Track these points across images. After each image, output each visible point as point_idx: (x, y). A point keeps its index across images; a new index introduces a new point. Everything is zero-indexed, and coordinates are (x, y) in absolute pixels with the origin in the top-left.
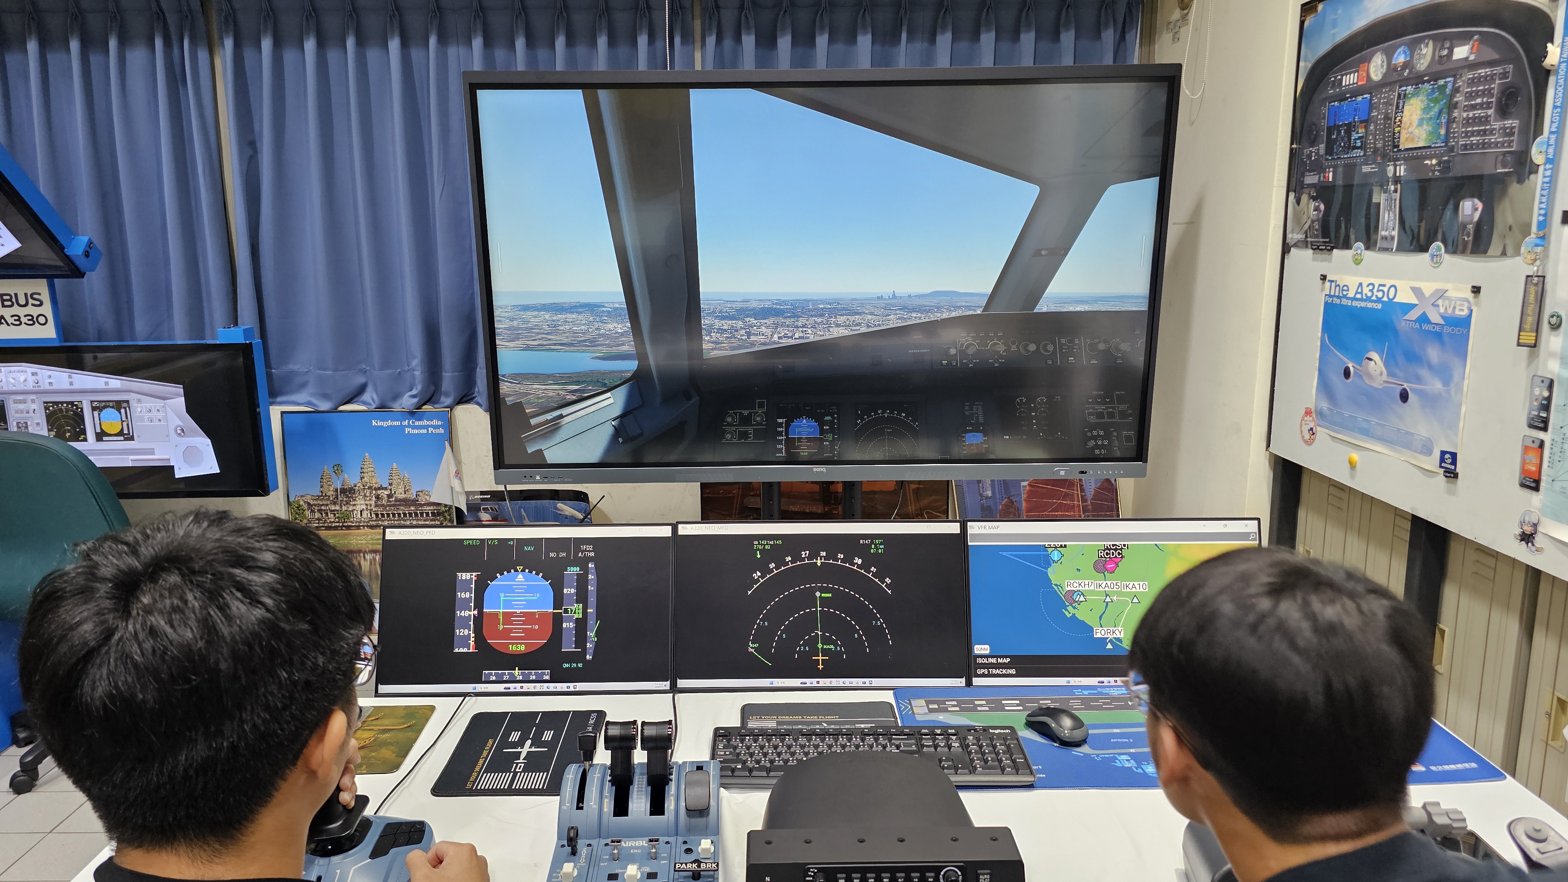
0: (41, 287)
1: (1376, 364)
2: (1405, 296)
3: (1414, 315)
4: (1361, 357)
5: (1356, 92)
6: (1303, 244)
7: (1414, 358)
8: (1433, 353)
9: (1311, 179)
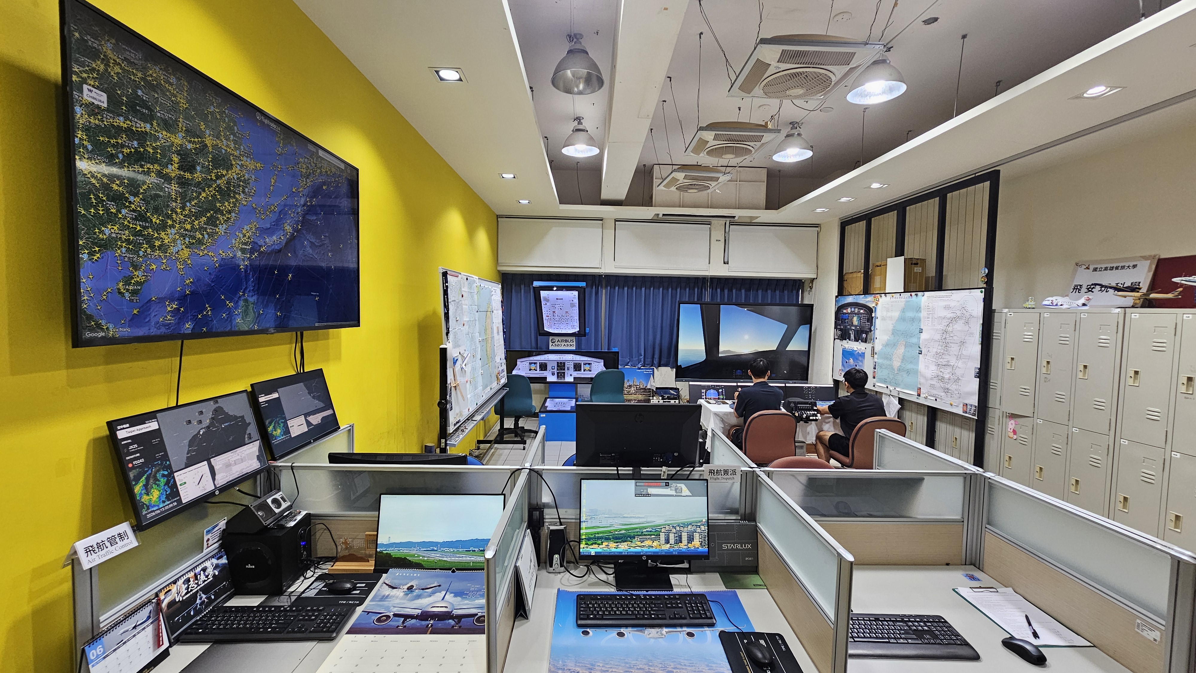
0: (574, 338)
1: (851, 360)
2: (855, 349)
3: (857, 352)
4: (849, 359)
5: (846, 314)
6: (838, 339)
7: (857, 359)
8: (860, 358)
9: (839, 327)
